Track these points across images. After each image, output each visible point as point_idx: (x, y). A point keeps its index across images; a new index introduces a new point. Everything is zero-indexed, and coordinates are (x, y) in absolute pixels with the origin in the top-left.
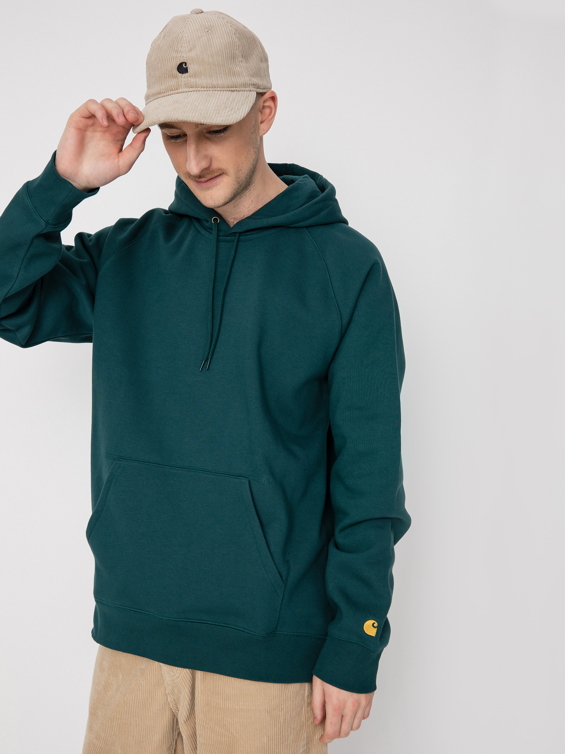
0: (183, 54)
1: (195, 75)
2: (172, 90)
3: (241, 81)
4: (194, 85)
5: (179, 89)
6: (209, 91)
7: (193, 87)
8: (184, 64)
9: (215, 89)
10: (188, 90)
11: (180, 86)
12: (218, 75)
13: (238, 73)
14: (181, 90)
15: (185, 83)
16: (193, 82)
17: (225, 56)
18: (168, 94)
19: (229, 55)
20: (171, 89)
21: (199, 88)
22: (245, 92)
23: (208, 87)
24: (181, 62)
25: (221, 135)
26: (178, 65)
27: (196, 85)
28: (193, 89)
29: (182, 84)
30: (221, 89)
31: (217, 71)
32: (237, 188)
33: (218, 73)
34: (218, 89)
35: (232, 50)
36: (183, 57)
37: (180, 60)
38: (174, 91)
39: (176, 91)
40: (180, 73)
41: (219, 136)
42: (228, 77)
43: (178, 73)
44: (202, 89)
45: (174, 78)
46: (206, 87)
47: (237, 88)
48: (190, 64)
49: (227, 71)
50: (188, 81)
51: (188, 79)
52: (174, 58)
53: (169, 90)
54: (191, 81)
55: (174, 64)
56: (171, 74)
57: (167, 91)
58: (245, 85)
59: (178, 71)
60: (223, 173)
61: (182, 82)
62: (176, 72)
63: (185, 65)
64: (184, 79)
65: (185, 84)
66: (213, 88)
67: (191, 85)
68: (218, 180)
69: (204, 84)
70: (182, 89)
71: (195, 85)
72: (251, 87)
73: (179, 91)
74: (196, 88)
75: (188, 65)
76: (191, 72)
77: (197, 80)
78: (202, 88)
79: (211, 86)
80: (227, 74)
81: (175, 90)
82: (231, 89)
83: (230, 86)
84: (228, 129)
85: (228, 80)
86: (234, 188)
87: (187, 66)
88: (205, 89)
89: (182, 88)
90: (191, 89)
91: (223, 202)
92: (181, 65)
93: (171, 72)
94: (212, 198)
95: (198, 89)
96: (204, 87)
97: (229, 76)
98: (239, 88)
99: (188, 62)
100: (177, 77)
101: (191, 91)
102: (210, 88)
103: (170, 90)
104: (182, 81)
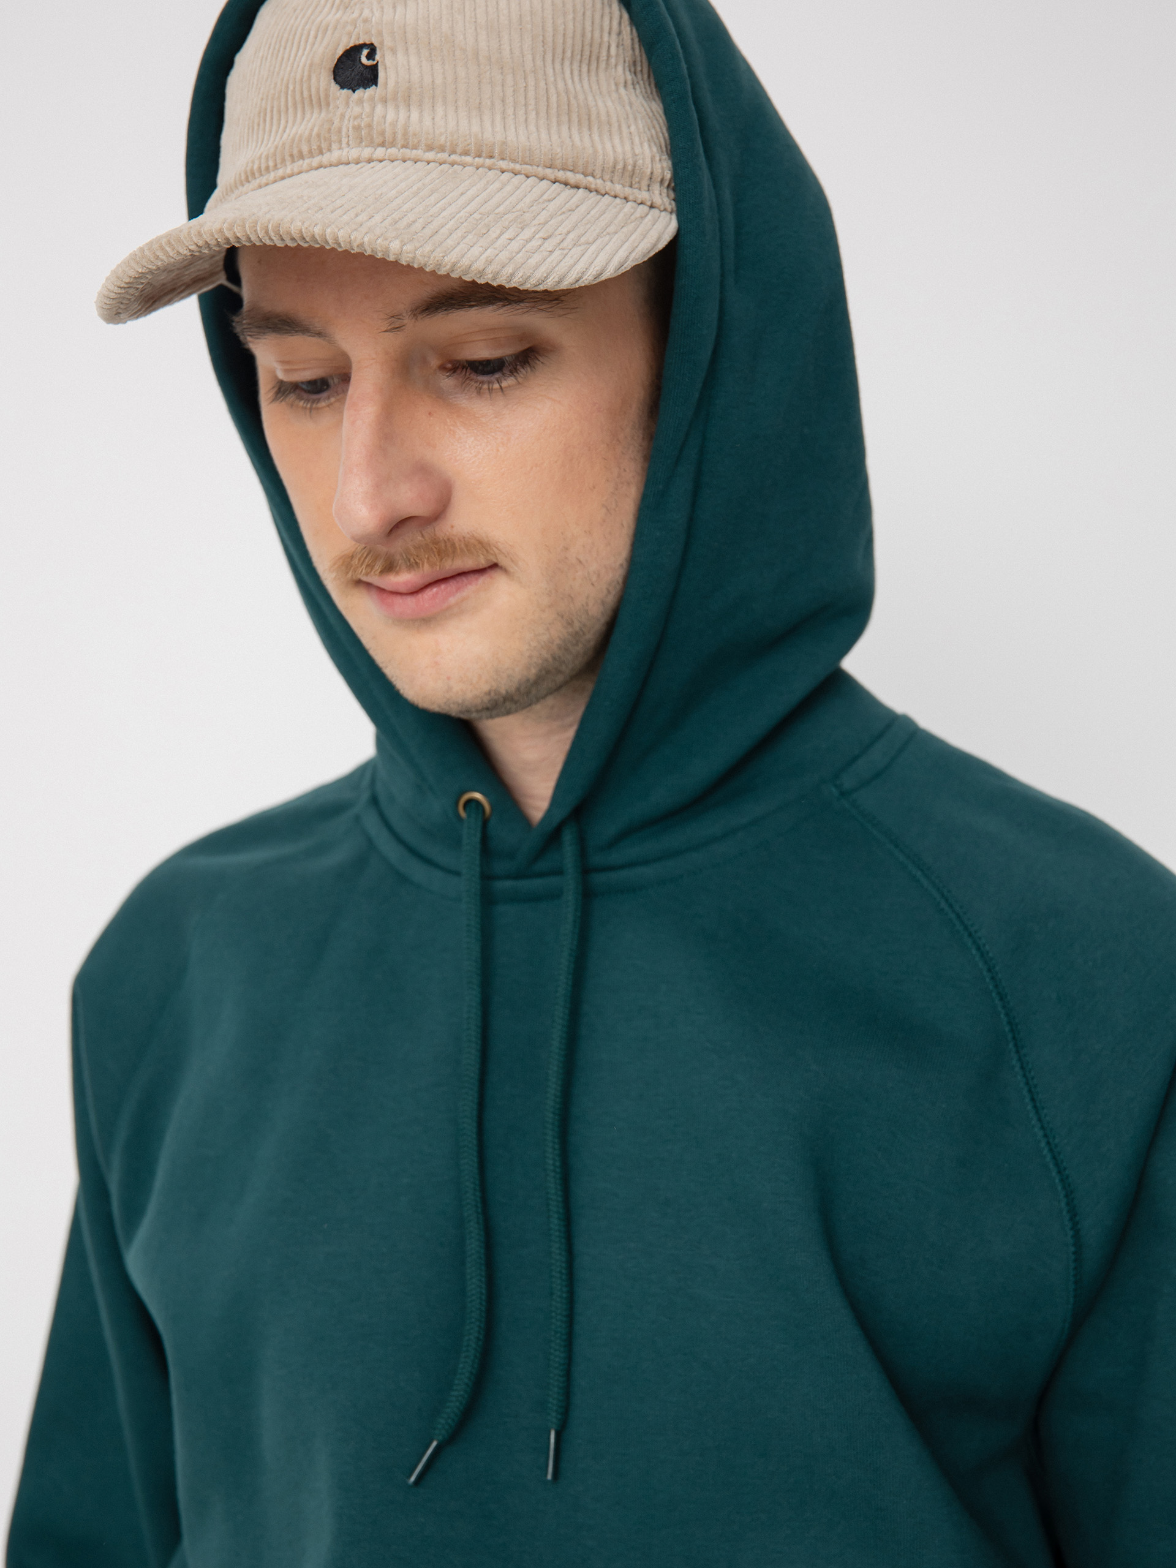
0: (366, 13)
1: (407, 97)
2: (302, 157)
3: (615, 152)
4: (395, 133)
5: (329, 150)
6: (459, 164)
7: (393, 144)
8: (365, 52)
9: (488, 162)
10: (367, 152)
11: (334, 138)
12: (510, 111)
13: (603, 118)
14: (335, 155)
15: (356, 123)
16: (394, 124)
17: (549, 39)
18: (280, 172)
19: (569, 42)
20: (295, 152)
21: (415, 147)
22: (629, 203)
23: (459, 150)
24: (352, 44)
25: (504, 384)
26: (337, 57)
27: (405, 134)
28: (389, 150)
29: (344, 130)
30: (518, 167)
31: (509, 92)
32: (557, 641)
33: (510, 100)
34: (503, 164)
35: (588, 28)
36: (366, 21)
37: (350, 35)
38: (307, 161)
39: (315, 161)
40: (342, 87)
41: (496, 386)
42: (554, 124)
43: (334, 87)
44: (430, 155)
45: (316, 111)
46: (448, 148)
47: (590, 179)
48: (393, 51)
49: (554, 99)
50: (372, 114)
51: (373, 109)
52: (326, 30)
53: (288, 158)
54: (384, 117)
55: (321, 50)
56: (306, 94)
57: (279, 161)
58: (632, 176)
59: (335, 79)
60: (494, 566)
61: (346, 122)
62: (325, 80)
63: (370, 56)
64: (357, 110)
65: (357, 128)
66: (479, 156)
67: (383, 133)
68: (472, 588)
69: (441, 134)
70: (340, 152)
71: (399, 136)
72: (657, 192)
73: (326, 158)
74: (403, 146)
75: (383, 56)
76: (391, 84)
77: (415, 115)
78: (430, 148)
79: (473, 147)
80: (554, 111)
81: (311, 154)
82: (561, 175)
83: (558, 163)
84: (540, 358)
85: (555, 137)
86: (545, 638)
87: (378, 57)
88: (443, 156)
89: (344, 145)
90: (380, 152)
91: (486, 688)
92: (352, 53)
93: (305, 86)
94: (436, 663)
95: (414, 151)
96: (442, 149)
97: (559, 124)
98: (599, 181)
99: (382, 43)
100: (328, 104)
101: (380, 158)
102: (466, 153)
103: (292, 156)
104: (347, 117)
